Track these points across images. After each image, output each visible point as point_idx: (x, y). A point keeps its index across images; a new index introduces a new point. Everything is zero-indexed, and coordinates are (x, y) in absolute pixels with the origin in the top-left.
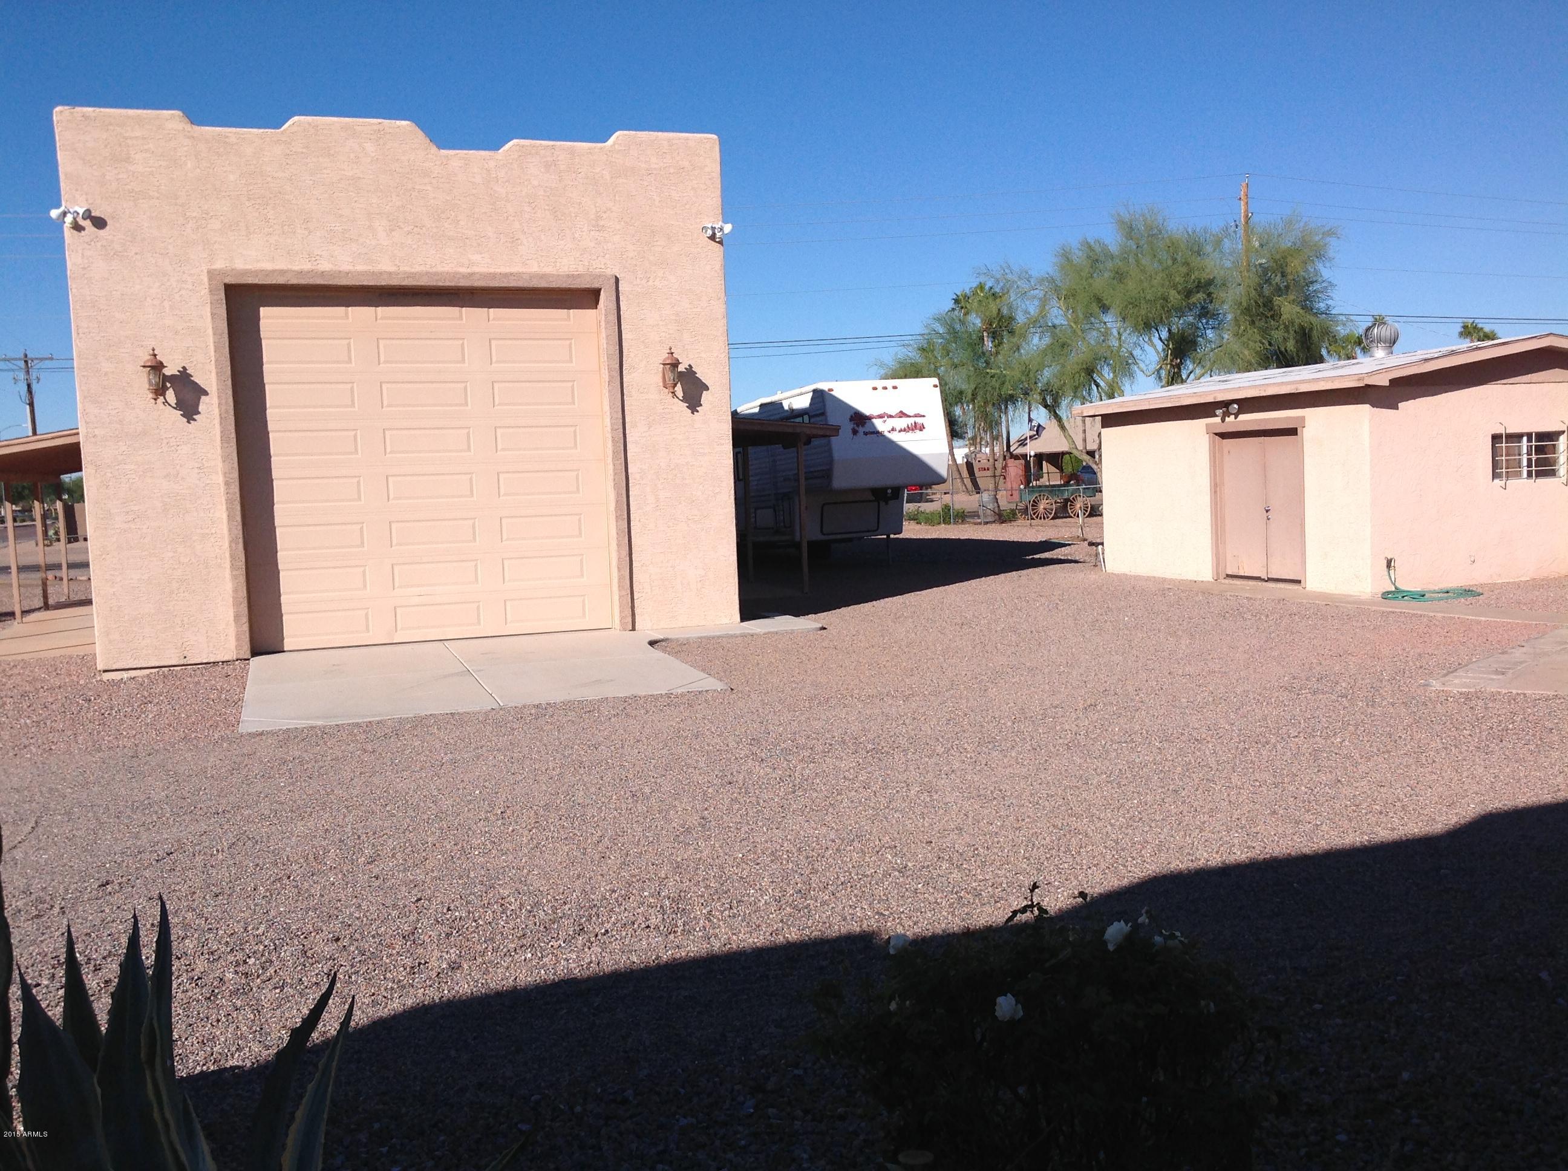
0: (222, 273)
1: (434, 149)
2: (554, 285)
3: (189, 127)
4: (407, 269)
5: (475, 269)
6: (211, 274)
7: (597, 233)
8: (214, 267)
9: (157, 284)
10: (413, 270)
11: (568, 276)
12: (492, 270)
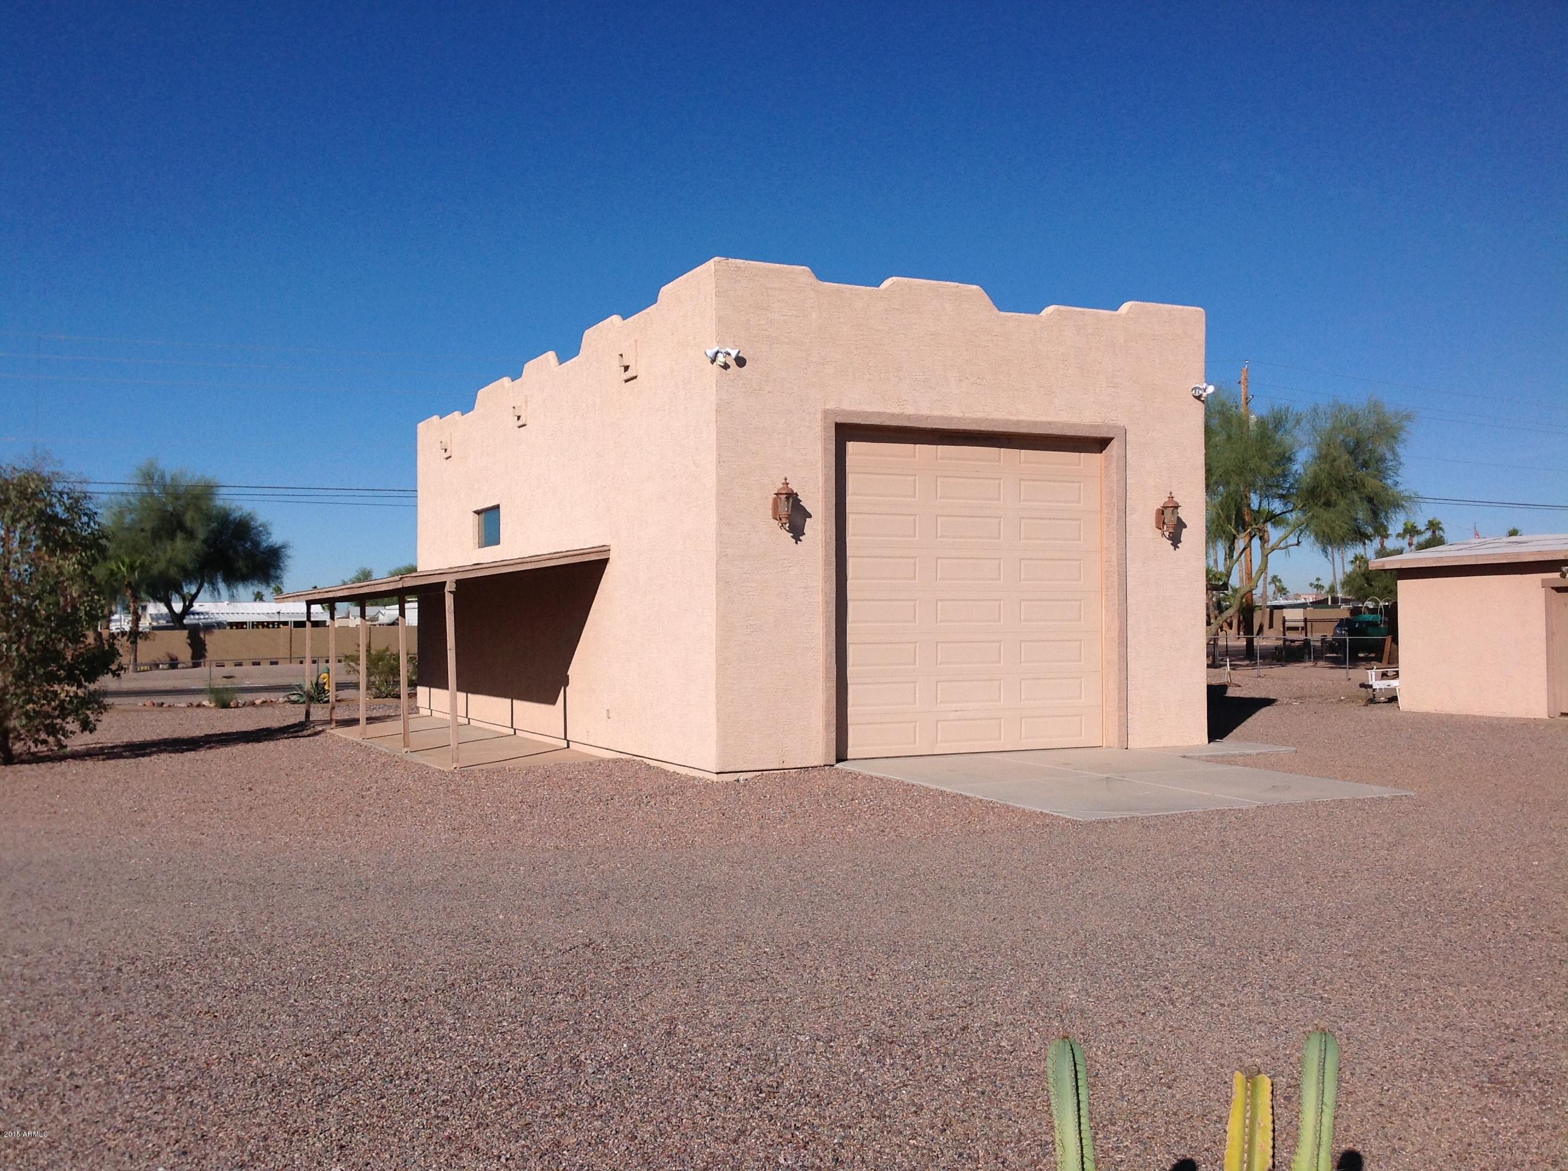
0: (835, 413)
1: (996, 310)
2: (1079, 434)
3: (815, 281)
4: (970, 415)
5: (1022, 418)
6: (826, 413)
7: (1113, 390)
8: (828, 407)
9: (783, 420)
10: (975, 416)
11: (1091, 426)
12: (1033, 419)
